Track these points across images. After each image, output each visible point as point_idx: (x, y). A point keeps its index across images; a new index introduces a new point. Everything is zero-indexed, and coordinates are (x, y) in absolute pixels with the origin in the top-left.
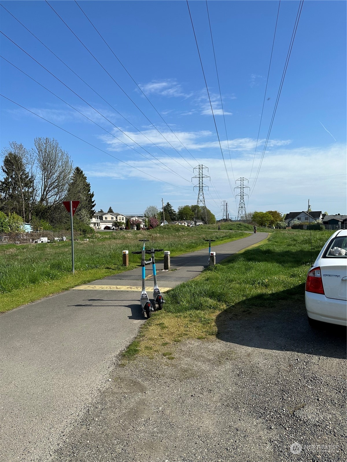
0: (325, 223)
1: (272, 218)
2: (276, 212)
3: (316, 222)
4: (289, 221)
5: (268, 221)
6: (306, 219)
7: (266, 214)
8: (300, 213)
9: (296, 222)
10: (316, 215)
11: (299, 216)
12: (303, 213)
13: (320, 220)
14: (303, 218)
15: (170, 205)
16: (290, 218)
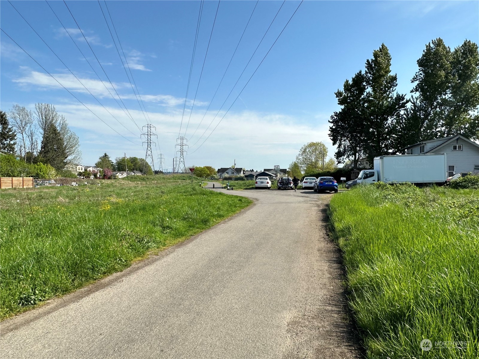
0: (246, 176)
1: (209, 172)
2: (211, 167)
3: (239, 176)
4: (220, 175)
5: (205, 174)
6: (233, 173)
7: (204, 168)
8: (228, 169)
9: (226, 175)
10: (239, 170)
11: (227, 171)
12: (230, 169)
13: (242, 174)
14: (230, 173)
15: (107, 155)
16: (221, 172)
